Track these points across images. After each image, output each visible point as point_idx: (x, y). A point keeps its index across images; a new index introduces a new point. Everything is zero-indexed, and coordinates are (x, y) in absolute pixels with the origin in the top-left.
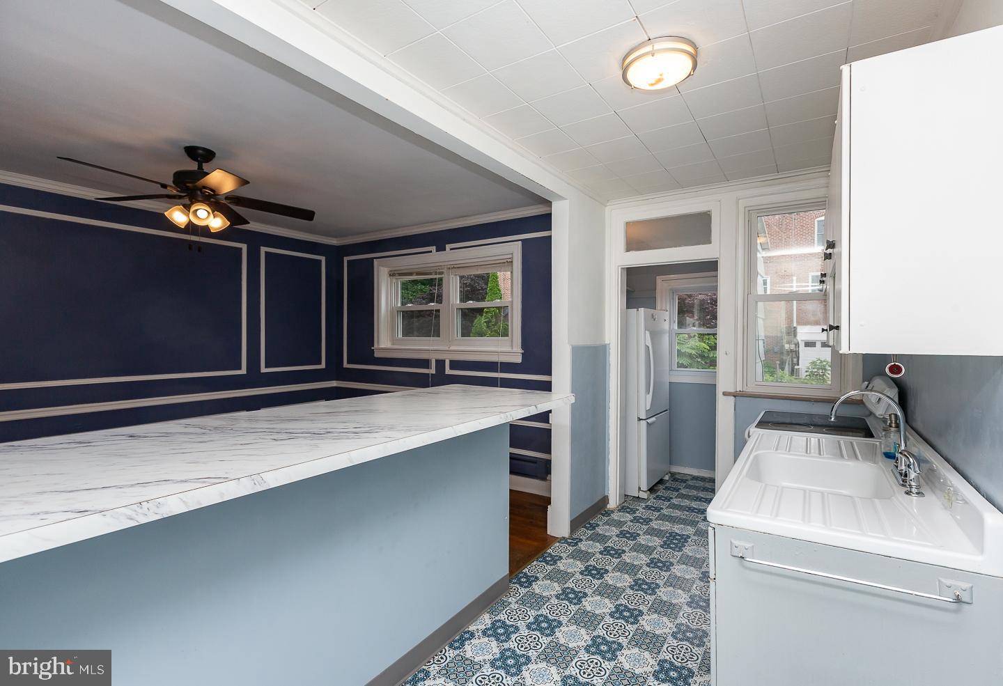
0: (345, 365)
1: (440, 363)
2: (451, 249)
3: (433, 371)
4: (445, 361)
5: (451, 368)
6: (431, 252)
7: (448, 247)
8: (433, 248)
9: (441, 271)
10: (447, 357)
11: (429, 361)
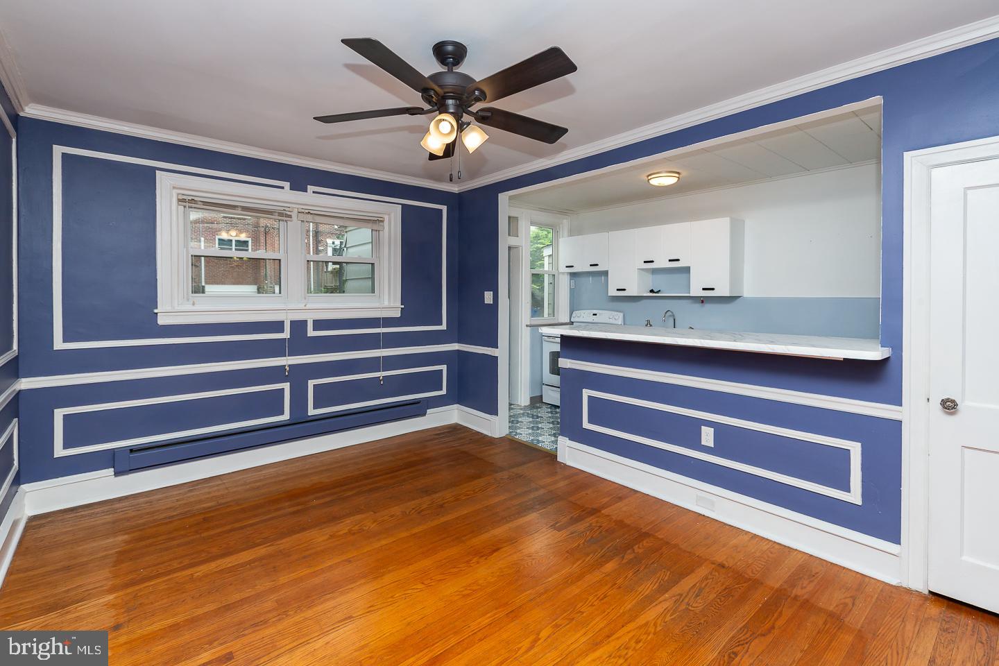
0: (60, 346)
1: (299, 326)
3: (286, 335)
4: (306, 321)
5: (316, 329)
6: (283, 188)
7: (310, 189)
8: (287, 185)
9: (289, 213)
10: (310, 317)
11: (283, 322)
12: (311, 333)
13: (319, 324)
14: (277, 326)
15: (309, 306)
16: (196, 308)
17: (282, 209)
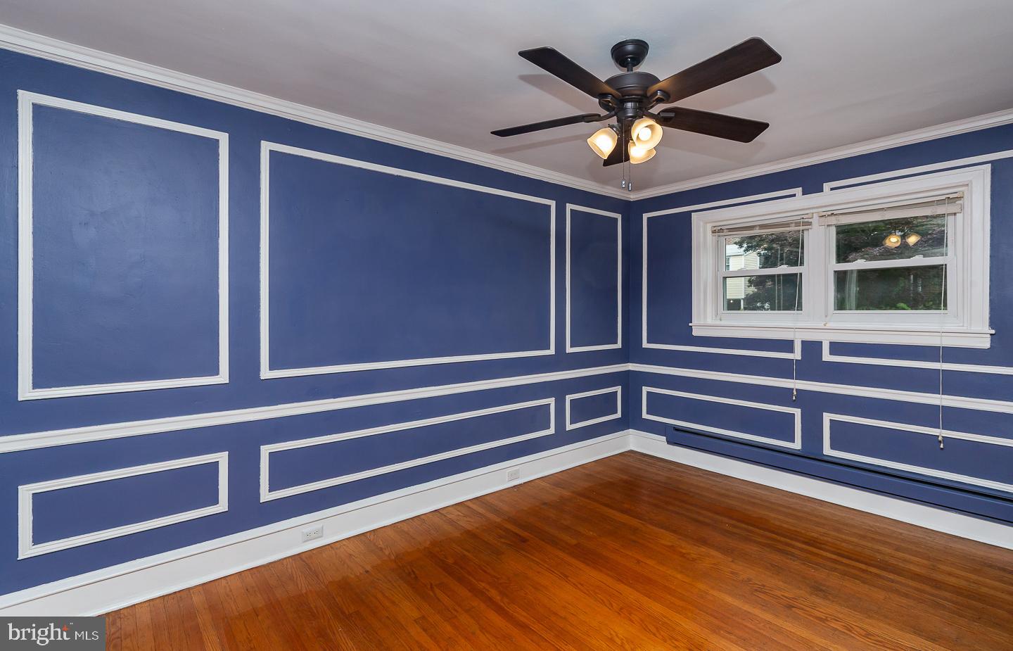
0: (645, 345)
1: (812, 348)
2: (832, 189)
3: (796, 355)
4: (822, 343)
5: (832, 352)
6: (794, 195)
7: (827, 186)
8: (798, 191)
9: (810, 220)
10: (826, 340)
11: (792, 342)
12: (827, 356)
13: (836, 348)
14: (787, 345)
15: (830, 325)
16: (723, 323)
17: (799, 217)
